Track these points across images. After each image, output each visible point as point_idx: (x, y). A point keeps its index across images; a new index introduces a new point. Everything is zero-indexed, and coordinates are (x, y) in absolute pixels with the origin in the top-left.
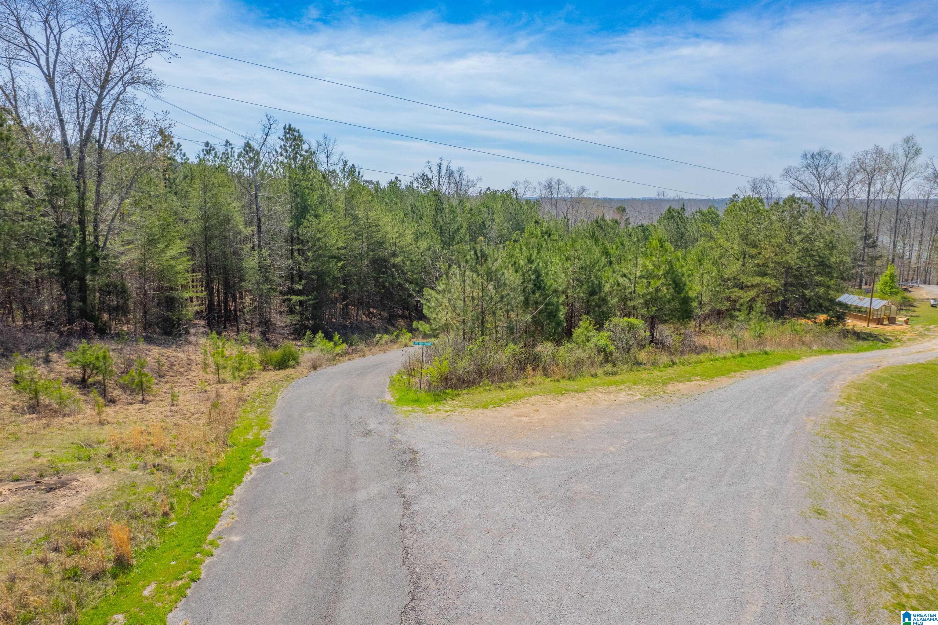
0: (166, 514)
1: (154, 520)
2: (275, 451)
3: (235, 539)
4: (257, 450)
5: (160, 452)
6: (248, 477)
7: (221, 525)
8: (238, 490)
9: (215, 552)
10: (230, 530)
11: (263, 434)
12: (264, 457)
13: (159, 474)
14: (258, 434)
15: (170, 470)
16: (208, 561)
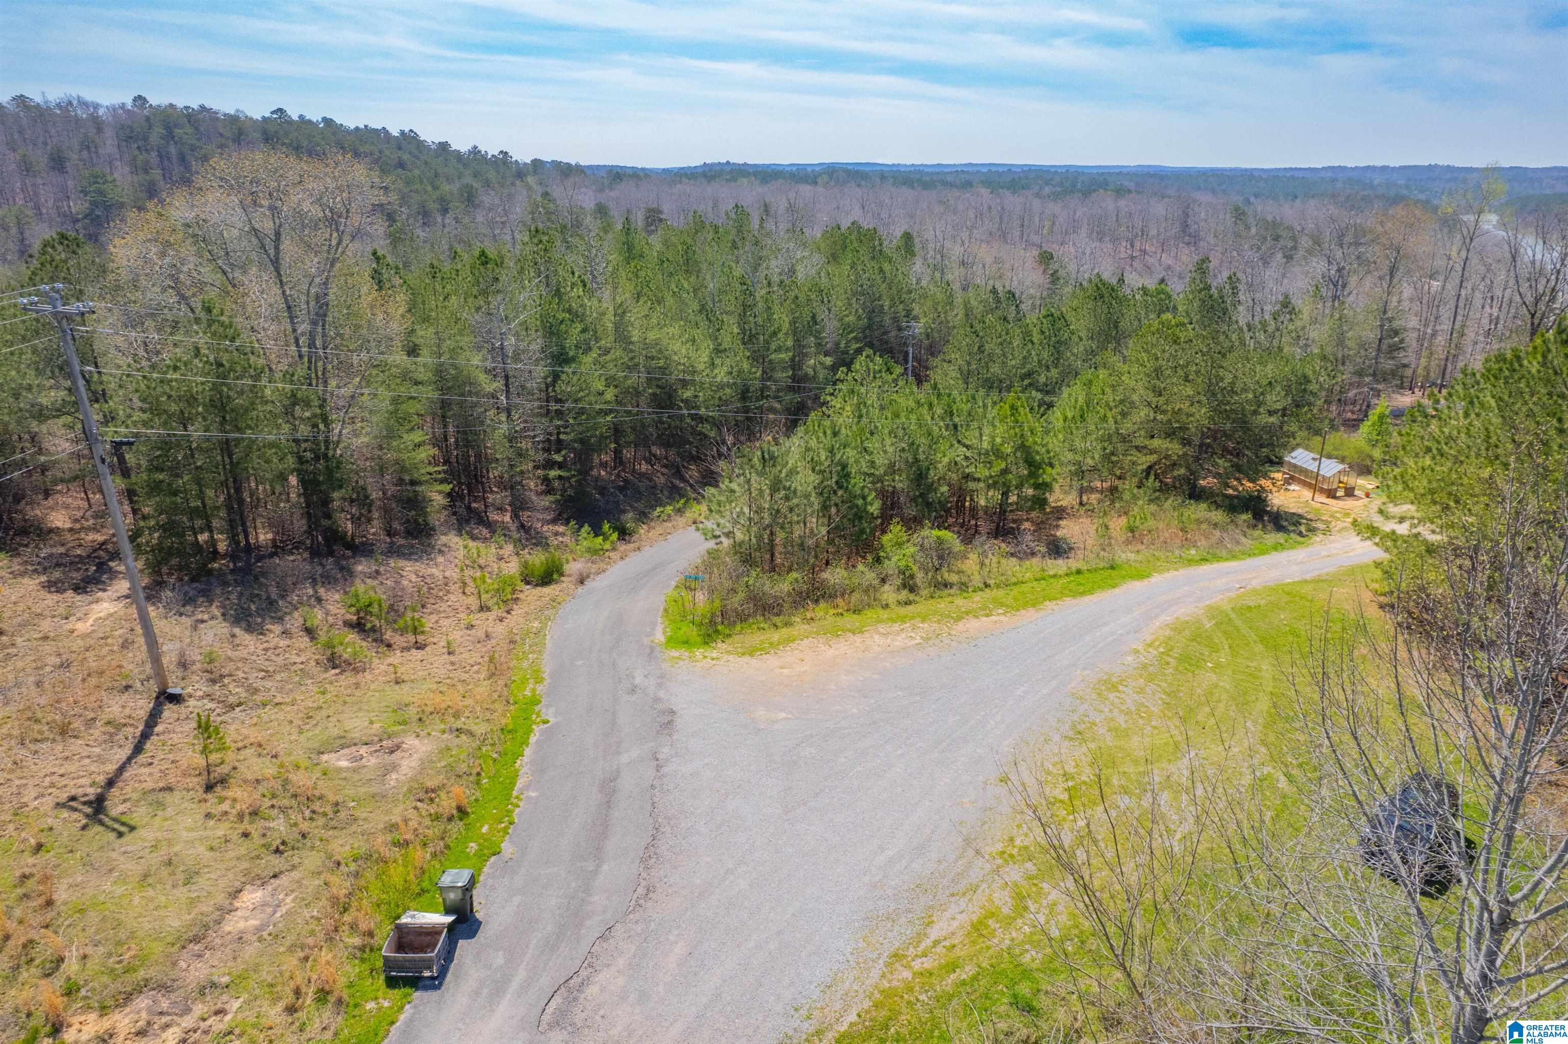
0: (478, 774)
1: (471, 779)
2: (552, 710)
3: (533, 794)
4: (537, 709)
5: (456, 715)
6: (533, 739)
7: (520, 783)
8: (528, 752)
9: (521, 804)
10: (527, 787)
11: (540, 688)
12: (544, 717)
13: (463, 737)
14: (534, 690)
15: (471, 734)
16: (517, 810)
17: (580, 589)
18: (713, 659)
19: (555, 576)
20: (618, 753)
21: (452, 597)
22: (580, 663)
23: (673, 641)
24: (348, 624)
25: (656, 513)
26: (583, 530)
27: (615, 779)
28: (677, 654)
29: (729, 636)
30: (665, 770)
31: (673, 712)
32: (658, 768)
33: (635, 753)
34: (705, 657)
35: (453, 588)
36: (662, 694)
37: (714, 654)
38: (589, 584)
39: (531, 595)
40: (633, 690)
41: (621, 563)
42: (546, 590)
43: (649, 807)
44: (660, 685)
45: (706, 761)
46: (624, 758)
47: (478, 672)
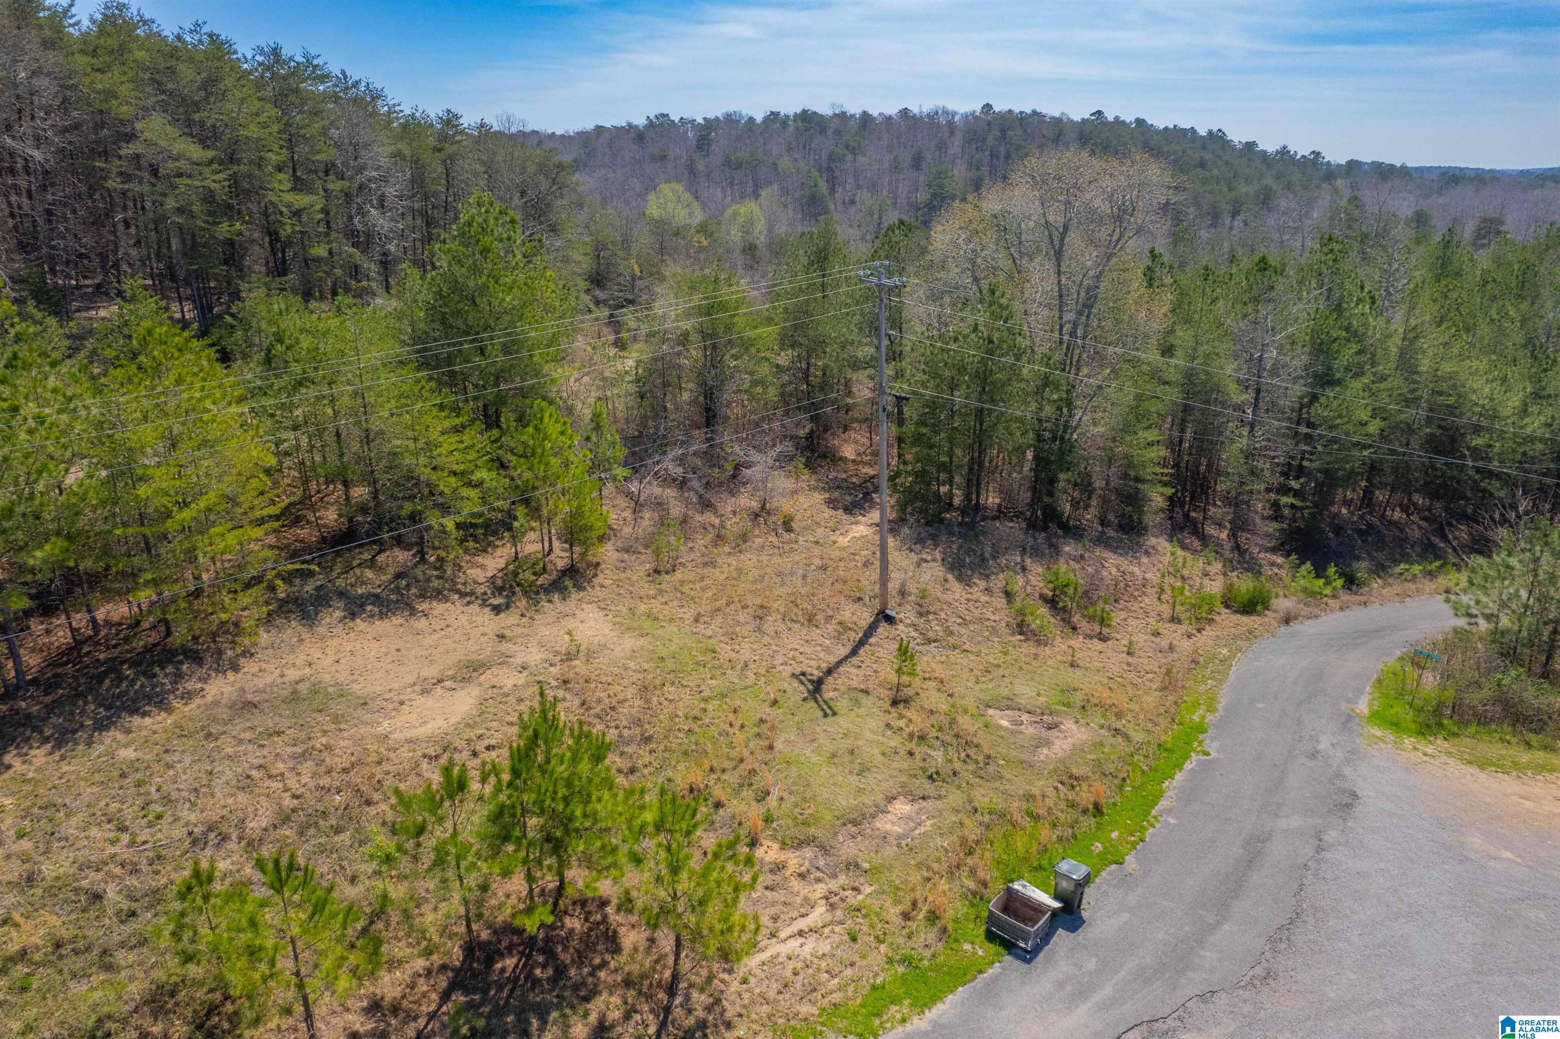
0: (1124, 780)
1: (1116, 781)
2: (1216, 744)
3: (1172, 821)
4: (1201, 737)
5: (1119, 715)
6: (1188, 766)
7: (1163, 804)
8: (1179, 777)
9: (1157, 825)
10: (1169, 811)
11: (1209, 718)
12: (1205, 748)
13: (1120, 739)
14: (1203, 717)
15: (1127, 738)
16: (1151, 830)
17: (1283, 629)
18: (1425, 755)
19: (1259, 608)
20: (1276, 815)
21: (1147, 600)
22: (1260, 706)
23: (1376, 717)
24: (1043, 597)
25: (1398, 570)
26: (1303, 567)
27: (1263, 841)
28: (1379, 733)
29: (1456, 735)
30: (1327, 855)
31: (1355, 795)
32: (1319, 850)
33: (1295, 822)
34: (1416, 749)
35: (1149, 591)
36: (1347, 771)
37: (1430, 750)
38: (1295, 627)
39: (1228, 620)
40: (1314, 754)
41: (1339, 614)
42: (1245, 619)
43: (1295, 887)
44: (1348, 761)
45: (1382, 865)
46: (1282, 823)
47: (1151, 681)
